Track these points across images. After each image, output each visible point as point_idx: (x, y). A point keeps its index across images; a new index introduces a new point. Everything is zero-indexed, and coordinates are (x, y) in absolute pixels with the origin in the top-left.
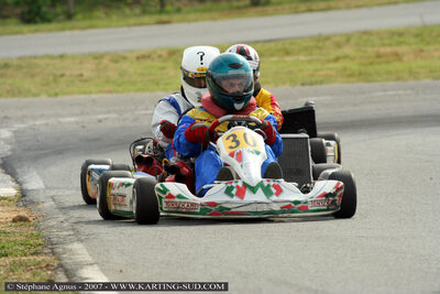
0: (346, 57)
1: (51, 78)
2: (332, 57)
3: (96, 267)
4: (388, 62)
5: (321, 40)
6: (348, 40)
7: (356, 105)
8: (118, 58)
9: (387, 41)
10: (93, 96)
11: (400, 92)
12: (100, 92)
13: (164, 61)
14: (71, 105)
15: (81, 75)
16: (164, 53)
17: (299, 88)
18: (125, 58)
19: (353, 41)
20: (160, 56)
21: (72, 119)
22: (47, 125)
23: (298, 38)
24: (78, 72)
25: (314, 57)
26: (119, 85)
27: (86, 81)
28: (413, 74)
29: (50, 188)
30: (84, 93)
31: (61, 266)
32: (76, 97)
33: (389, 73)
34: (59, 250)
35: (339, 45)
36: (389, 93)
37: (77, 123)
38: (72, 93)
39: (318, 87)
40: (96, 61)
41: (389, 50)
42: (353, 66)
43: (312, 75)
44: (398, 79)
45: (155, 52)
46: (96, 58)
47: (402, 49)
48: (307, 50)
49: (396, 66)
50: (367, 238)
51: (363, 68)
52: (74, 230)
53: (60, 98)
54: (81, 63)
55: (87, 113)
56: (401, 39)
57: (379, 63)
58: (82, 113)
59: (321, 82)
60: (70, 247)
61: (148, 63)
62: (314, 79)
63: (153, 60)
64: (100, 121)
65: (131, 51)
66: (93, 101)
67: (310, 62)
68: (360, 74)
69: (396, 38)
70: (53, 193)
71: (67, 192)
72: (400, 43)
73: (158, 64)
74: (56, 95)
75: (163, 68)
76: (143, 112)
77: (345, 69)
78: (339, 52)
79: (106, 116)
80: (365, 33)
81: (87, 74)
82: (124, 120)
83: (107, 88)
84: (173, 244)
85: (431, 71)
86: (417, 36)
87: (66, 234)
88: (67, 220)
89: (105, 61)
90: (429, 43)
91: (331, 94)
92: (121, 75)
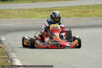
0: (76, 11)
1: (8, 14)
2: (73, 11)
3: (17, 59)
4: (86, 13)
5: (70, 7)
8: (23, 10)
9: (86, 8)
10: (18, 19)
11: (89, 20)
14: (12, 21)
15: (15, 14)
16: (34, 9)
17: (65, 18)
18: (25, 10)
19: (78, 8)
20: (33, 10)
22: (6, 25)
24: (14, 13)
26: (23, 16)
28: (92, 16)
29: (7, 40)
30: (16, 18)
31: (9, 58)
32: (13, 19)
33: (86, 15)
34: (9, 54)
35: (74, 9)
36: (86, 20)
37: (14, 25)
38: (12, 18)
39: (69, 18)
40: (18, 11)
41: (86, 10)
42: (78, 13)
43: (68, 15)
44: (88, 17)
47: (89, 10)
48: (67, 9)
49: (88, 14)
50: (80, 53)
52: (12, 50)
53: (10, 19)
54: (15, 11)
55: (16, 23)
58: (15, 23)
59: (70, 17)
60: (11, 54)
61: (30, 11)
62: (69, 16)
64: (19, 25)
65: (26, 9)
66: (18, 20)
67: (68, 12)
68: (79, 15)
69: (88, 7)
71: (11, 41)
72: (89, 8)
73: (33, 12)
74: (9, 18)
75: (34, 13)
76: (29, 23)
77: (76, 14)
79: (20, 23)
80: (81, 6)
81: (16, 14)
82: (25, 24)
83: (21, 17)
84: (35, 54)
85: (96, 15)
86: (93, 7)
87: (10, 51)
88: (11, 48)
89: (20, 11)
90: (95, 9)
91: (73, 20)
92: (24, 14)
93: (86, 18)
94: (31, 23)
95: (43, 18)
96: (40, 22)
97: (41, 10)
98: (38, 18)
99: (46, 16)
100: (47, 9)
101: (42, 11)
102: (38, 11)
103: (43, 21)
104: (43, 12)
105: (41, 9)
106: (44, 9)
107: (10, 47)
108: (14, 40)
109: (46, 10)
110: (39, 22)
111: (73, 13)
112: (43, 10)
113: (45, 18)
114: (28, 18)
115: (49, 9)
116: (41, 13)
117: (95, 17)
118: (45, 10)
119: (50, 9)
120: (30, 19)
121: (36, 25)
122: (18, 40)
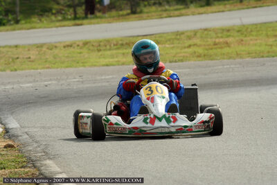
0: (195, 45)
1: (11, 60)
2: (187, 45)
3: (64, 175)
4: (221, 48)
5: (179, 34)
6: (195, 34)
7: (206, 74)
8: (52, 47)
9: (220, 35)
12: (43, 68)
13: (81, 48)
14: (26, 76)
15: (30, 58)
18: (56, 47)
19: (198, 35)
20: (78, 46)
21: (29, 85)
23: (163, 33)
24: (28, 56)
25: (175, 45)
26: (54, 64)
27: (33, 61)
29: (23, 127)
30: (34, 69)
32: (27, 71)
34: (38, 164)
35: (189, 38)
36: (225, 67)
37: (32, 87)
38: (25, 69)
39: (180, 63)
40: (38, 49)
41: (221, 40)
42: (200, 50)
43: (174, 56)
44: (230, 58)
45: (75, 43)
46: (38, 47)
47: (230, 40)
48: (170, 41)
49: (226, 50)
50: (230, 155)
51: (206, 52)
52: (44, 152)
53: (18, 72)
54: (29, 50)
55: (37, 81)
56: (229, 34)
57: (216, 48)
58: (34, 81)
59: (182, 61)
60: (45, 162)
61: (71, 49)
62: (177, 59)
63: (74, 48)
64: (46, 86)
65: (60, 42)
66: (40, 73)
67: (173, 48)
68: (205, 55)
69: (225, 33)
70: (26, 130)
71: (35, 130)
72: (228, 36)
73: (79, 51)
74: (16, 70)
75: (80, 53)
76: (73, 80)
77: (195, 52)
78: (191, 42)
79: (50, 82)
80: (206, 30)
81: (33, 57)
82: (62, 85)
83: (47, 66)
84: (109, 160)
85: (249, 53)
86: (239, 31)
87: (40, 154)
88: (39, 146)
89: (44, 49)
90: (246, 36)
91: (189, 68)
92: (55, 58)
93: (226, 61)
94: (78, 81)
95: (107, 65)
96: (103, 77)
97: (99, 45)
98: (95, 66)
100: (115, 43)
101: (101, 48)
102: (91, 48)
103: (108, 75)
104: (104, 50)
105: (101, 42)
106: (108, 41)
107: (35, 145)
108: (44, 127)
109: (112, 45)
110: (98, 78)
111: (186, 50)
112: (106, 46)
113: (114, 65)
114: (67, 67)
115: (120, 42)
116: (100, 53)
117: (249, 59)
118: (110, 46)
119: (124, 43)
120: (71, 70)
121: (94, 85)
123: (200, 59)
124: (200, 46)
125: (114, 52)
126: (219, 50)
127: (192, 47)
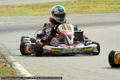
0: (75, 7)
2: (71, 7)
3: (17, 62)
4: (86, 9)
5: (68, 3)
6: (75, 3)
7: (79, 20)
8: (12, 7)
9: (85, 3)
11: (91, 17)
13: (25, 7)
14: (1, 19)
15: (3, 11)
18: (14, 7)
23: (61, 2)
26: (14, 14)
27: (4, 13)
28: (93, 12)
30: (5, 16)
31: (8, 62)
32: (2, 17)
33: (87, 11)
34: (6, 58)
35: (72, 4)
36: (88, 17)
37: (4, 24)
40: (7, 7)
41: (86, 5)
42: (77, 10)
44: (90, 13)
45: (23, 5)
48: (64, 5)
49: (88, 10)
51: (79, 10)
52: (9, 52)
54: (2, 8)
55: (6, 21)
59: (69, 14)
60: (9, 57)
61: (21, 8)
64: (10, 24)
65: (16, 5)
66: (7, 18)
68: (79, 12)
69: (88, 2)
70: (1, 43)
71: (5, 42)
72: (89, 4)
75: (25, 10)
77: (75, 10)
78: (73, 6)
79: (11, 22)
80: (80, 1)
82: (17, 23)
83: (10, 15)
85: (98, 11)
86: (94, 2)
87: (7, 53)
88: (6, 50)
89: (9, 7)
90: (97, 4)
91: (72, 17)
92: (14, 11)
93: (88, 14)
94: (24, 22)
95: (37, 15)
96: (35, 20)
98: (31, 15)
99: (40, 13)
101: (34, 8)
102: (30, 7)
103: (37, 19)
104: (36, 9)
105: (34, 5)
106: (37, 5)
108: (8, 42)
109: (39, 6)
110: (33, 20)
111: (71, 9)
112: (36, 7)
113: (39, 15)
114: (19, 15)
116: (34, 10)
117: (98, 14)
119: (44, 5)
120: (21, 17)
121: (31, 24)
122: (13, 42)
123: (77, 13)
124: (77, 8)
125: (40, 9)
126: (85, 10)
127: (73, 8)
